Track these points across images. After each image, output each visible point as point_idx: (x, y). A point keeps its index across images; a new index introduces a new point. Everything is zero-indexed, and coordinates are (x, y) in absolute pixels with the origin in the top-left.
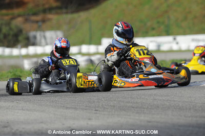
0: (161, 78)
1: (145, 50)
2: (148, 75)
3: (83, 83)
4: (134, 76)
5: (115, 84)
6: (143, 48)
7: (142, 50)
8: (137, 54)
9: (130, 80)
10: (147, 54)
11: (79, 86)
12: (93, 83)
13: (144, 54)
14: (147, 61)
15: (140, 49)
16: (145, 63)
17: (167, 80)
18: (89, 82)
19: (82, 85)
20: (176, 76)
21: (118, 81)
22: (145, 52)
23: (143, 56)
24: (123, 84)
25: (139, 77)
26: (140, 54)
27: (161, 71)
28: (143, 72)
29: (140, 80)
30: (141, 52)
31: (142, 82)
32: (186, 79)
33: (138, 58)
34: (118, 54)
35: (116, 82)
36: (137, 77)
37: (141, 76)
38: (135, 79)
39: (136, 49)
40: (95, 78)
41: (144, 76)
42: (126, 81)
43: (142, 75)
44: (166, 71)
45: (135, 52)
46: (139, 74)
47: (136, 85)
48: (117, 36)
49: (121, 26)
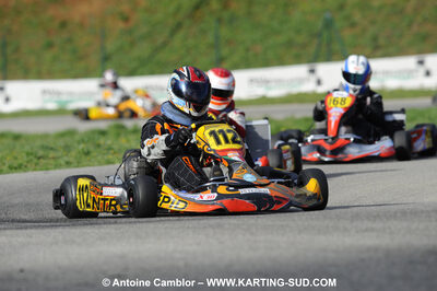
0: (265, 195)
1: (229, 131)
2: (237, 187)
3: (90, 201)
4: (205, 189)
5: (164, 206)
6: (225, 128)
7: (221, 131)
8: (212, 141)
9: (197, 197)
10: (234, 141)
11: (81, 207)
12: (113, 202)
13: (227, 141)
14: (234, 156)
15: (217, 130)
16: (230, 162)
17: (279, 200)
18: (105, 200)
19: (88, 206)
20: (295, 191)
21: (172, 198)
22: (230, 136)
23: (224, 146)
24: (181, 205)
25: (219, 190)
26: (218, 142)
27: (264, 180)
28: (223, 180)
29: (220, 196)
30: (221, 137)
31: (225, 202)
32: (319, 199)
33: (214, 150)
35: (166, 200)
36: (212, 192)
37: (222, 190)
38: (208, 196)
39: (208, 131)
40: (118, 192)
41: (227, 189)
42: (189, 199)
43: (225, 187)
44: (276, 181)
45: (208, 136)
46: (217, 183)
47: (211, 208)
48: (173, 94)
49: (186, 73)
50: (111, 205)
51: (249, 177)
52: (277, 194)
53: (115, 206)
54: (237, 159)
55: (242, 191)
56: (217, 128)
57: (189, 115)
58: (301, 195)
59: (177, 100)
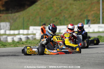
0: (67, 51)
1: (60, 37)
2: (61, 49)
5: (45, 53)
6: (59, 36)
7: (58, 37)
8: (56, 39)
9: (53, 51)
10: (61, 39)
11: (28, 53)
12: (35, 52)
14: (61, 43)
15: (57, 37)
18: (33, 51)
19: (29, 53)
21: (47, 51)
22: (60, 38)
23: (59, 40)
24: (49, 53)
26: (58, 40)
27: (67, 48)
28: (59, 48)
29: (58, 51)
36: (56, 50)
37: (58, 50)
38: (55, 51)
39: (56, 37)
40: (36, 50)
42: (51, 52)
44: (70, 48)
45: (55, 38)
46: (57, 48)
47: (55, 54)
48: (48, 30)
49: (52, 25)
51: (64, 47)
52: (70, 51)
53: (35, 53)
54: (62, 43)
55: (62, 50)
56: (58, 36)
57: (52, 34)
58: (75, 51)
59: (49, 31)
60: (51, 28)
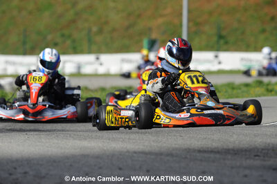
1: (200, 76)
2: (203, 110)
3: (113, 120)
4: (183, 111)
5: (157, 121)
6: (198, 74)
7: (195, 76)
8: (189, 82)
9: (177, 116)
10: (203, 82)
11: (108, 124)
12: (127, 120)
13: (198, 82)
14: (202, 91)
16: (199, 94)
17: (229, 118)
18: (122, 118)
19: (112, 123)
20: (240, 113)
21: (162, 116)
22: (200, 79)
23: (196, 85)
24: (168, 120)
25: (191, 111)
26: (193, 83)
27: (220, 106)
28: (194, 105)
29: (192, 115)
30: (195, 80)
31: (195, 118)
32: (255, 118)
33: (190, 88)
34: (163, 81)
35: (158, 117)
36: (187, 112)
37: (193, 111)
38: (184, 115)
39: (187, 76)
40: (130, 113)
41: (197, 111)
42: (173, 117)
43: (195, 110)
44: (228, 106)
45: (186, 79)
46: (190, 107)
47: (186, 122)
48: (168, 55)
50: (125, 121)
51: (211, 104)
52: (228, 114)
53: (128, 122)
54: (204, 92)
55: (206, 112)
56: (193, 74)
58: (243, 115)
59: (170, 59)
60: (175, 51)
